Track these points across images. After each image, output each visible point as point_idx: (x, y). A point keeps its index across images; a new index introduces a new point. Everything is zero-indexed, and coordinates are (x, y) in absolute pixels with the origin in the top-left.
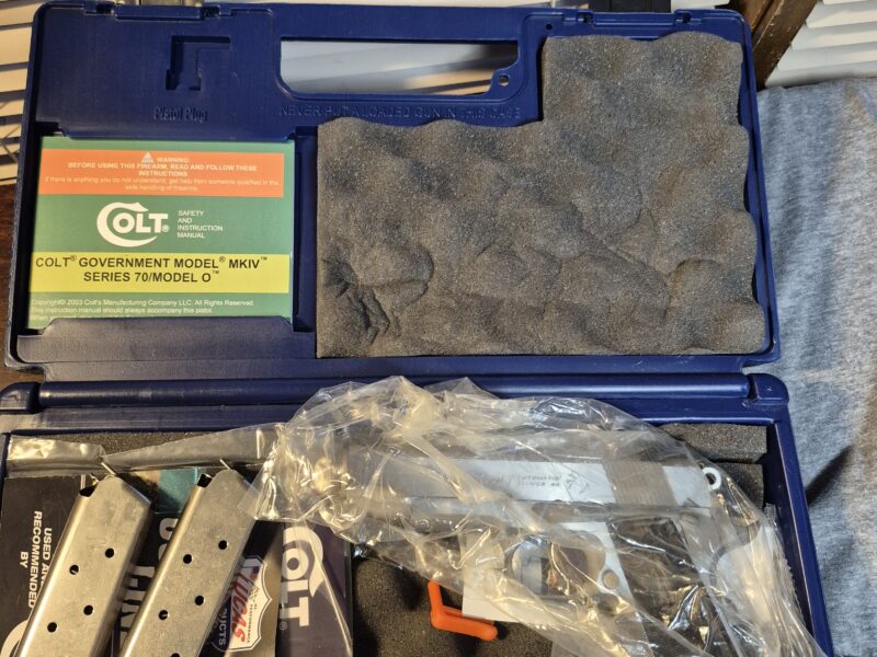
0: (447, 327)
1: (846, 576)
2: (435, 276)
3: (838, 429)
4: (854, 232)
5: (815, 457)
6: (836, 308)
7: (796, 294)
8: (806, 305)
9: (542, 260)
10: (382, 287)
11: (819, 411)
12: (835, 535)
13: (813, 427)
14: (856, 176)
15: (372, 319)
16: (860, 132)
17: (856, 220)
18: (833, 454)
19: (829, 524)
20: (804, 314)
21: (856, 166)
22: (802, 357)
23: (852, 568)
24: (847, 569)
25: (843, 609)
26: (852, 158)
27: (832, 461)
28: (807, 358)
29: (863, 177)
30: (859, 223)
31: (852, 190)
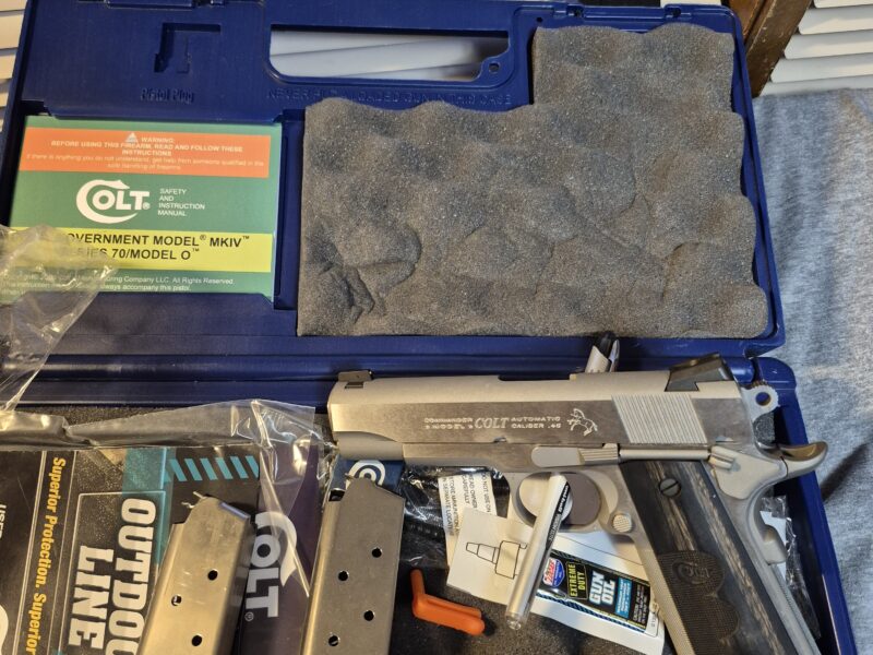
0: (435, 306)
1: (866, 578)
2: (423, 257)
3: (849, 427)
4: (856, 231)
6: (842, 305)
7: (799, 291)
8: (810, 302)
9: (533, 243)
10: (366, 267)
11: (828, 407)
12: (852, 535)
13: (822, 424)
14: (856, 176)
15: (357, 298)
16: (858, 135)
17: (859, 220)
20: (808, 310)
21: (856, 167)
22: (808, 354)
24: (867, 571)
25: (864, 612)
26: (851, 159)
28: (814, 355)
29: (862, 178)
30: (861, 222)
31: (853, 191)
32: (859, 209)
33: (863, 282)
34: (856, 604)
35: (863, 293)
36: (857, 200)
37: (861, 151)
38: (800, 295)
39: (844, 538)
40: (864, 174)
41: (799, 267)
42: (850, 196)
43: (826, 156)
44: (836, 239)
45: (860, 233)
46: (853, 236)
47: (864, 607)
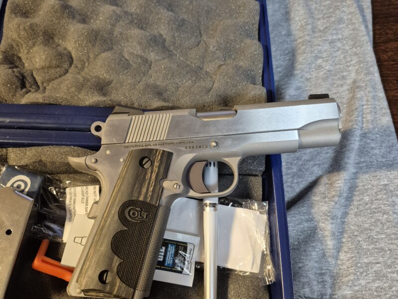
1: (310, 249)
2: (73, 66)
3: (315, 165)
4: (336, 57)
5: (300, 180)
9: (139, 61)
10: (38, 70)
11: (305, 154)
12: (306, 225)
13: (300, 163)
14: (340, 26)
15: (28, 85)
16: (344, 3)
17: (338, 51)
18: (311, 179)
19: (303, 217)
23: (314, 244)
24: (311, 245)
25: (306, 268)
26: (338, 16)
27: (310, 183)
29: (343, 27)
30: (339, 53)
31: (337, 34)
32: (339, 44)
33: (335, 86)
34: (303, 262)
35: (334, 91)
36: (339, 40)
37: (345, 12)
38: (299, 91)
39: (302, 226)
40: (344, 25)
41: (300, 76)
42: (335, 37)
43: (325, 14)
44: (324, 61)
45: (338, 58)
46: (333, 60)
47: (307, 265)
